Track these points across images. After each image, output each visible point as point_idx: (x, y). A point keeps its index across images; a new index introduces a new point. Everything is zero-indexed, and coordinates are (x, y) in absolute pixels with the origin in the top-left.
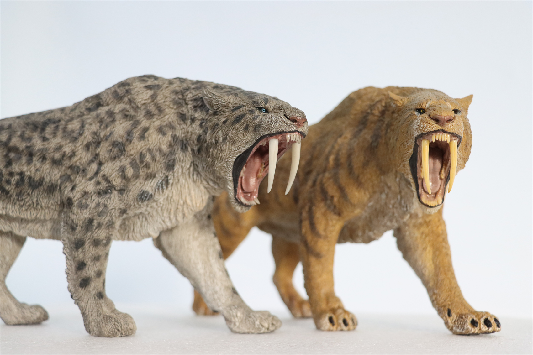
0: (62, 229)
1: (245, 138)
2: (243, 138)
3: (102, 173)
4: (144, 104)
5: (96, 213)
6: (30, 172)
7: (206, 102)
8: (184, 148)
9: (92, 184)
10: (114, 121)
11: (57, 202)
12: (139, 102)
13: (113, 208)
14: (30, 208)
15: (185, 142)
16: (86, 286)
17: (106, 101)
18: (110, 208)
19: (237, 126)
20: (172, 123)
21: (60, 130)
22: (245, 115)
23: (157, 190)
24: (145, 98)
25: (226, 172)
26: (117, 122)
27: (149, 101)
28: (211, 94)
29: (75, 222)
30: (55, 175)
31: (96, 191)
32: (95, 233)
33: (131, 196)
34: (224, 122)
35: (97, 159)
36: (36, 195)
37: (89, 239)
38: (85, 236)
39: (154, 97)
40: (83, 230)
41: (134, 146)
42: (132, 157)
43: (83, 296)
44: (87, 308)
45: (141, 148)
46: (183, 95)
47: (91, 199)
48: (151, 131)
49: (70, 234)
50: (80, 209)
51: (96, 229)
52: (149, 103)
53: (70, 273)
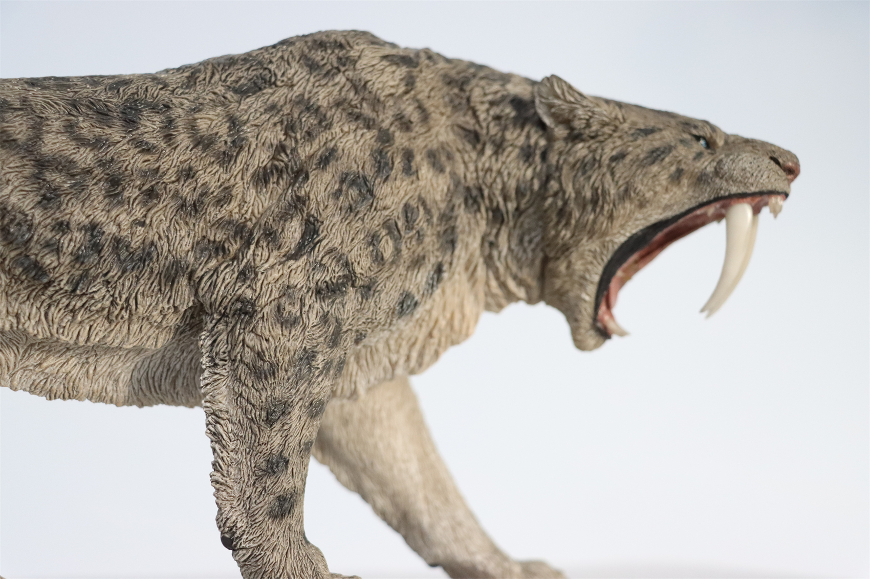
0: (206, 374)
1: (667, 196)
2: (664, 196)
3: (324, 243)
4: (392, 95)
5: (322, 339)
6: (119, 225)
7: (541, 111)
8: (470, 202)
9: (300, 269)
10: (324, 123)
11: (176, 308)
12: (378, 89)
13: (350, 327)
14: (93, 318)
15: (475, 192)
16: (283, 516)
17: (283, 74)
18: (344, 329)
19: (655, 168)
20: (445, 146)
21: (180, 129)
22: (668, 149)
23: (426, 292)
24: (392, 83)
25: (591, 263)
26: (336, 129)
27: (402, 89)
28: (577, 95)
29: (267, 358)
30: (182, 238)
31: (312, 285)
32: (315, 385)
33: (384, 304)
34: (614, 159)
35: (302, 211)
36: (127, 284)
37: (301, 399)
38: (293, 391)
39: (410, 82)
40: (289, 379)
41: (394, 186)
42: (386, 213)
43: (274, 539)
44: (288, 567)
45: (406, 194)
46: (462, 90)
47: (303, 305)
48: (418, 158)
49: (247, 386)
50: (279, 326)
51: (318, 376)
52: (401, 96)
53: (230, 483)
